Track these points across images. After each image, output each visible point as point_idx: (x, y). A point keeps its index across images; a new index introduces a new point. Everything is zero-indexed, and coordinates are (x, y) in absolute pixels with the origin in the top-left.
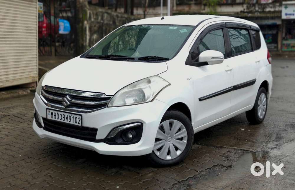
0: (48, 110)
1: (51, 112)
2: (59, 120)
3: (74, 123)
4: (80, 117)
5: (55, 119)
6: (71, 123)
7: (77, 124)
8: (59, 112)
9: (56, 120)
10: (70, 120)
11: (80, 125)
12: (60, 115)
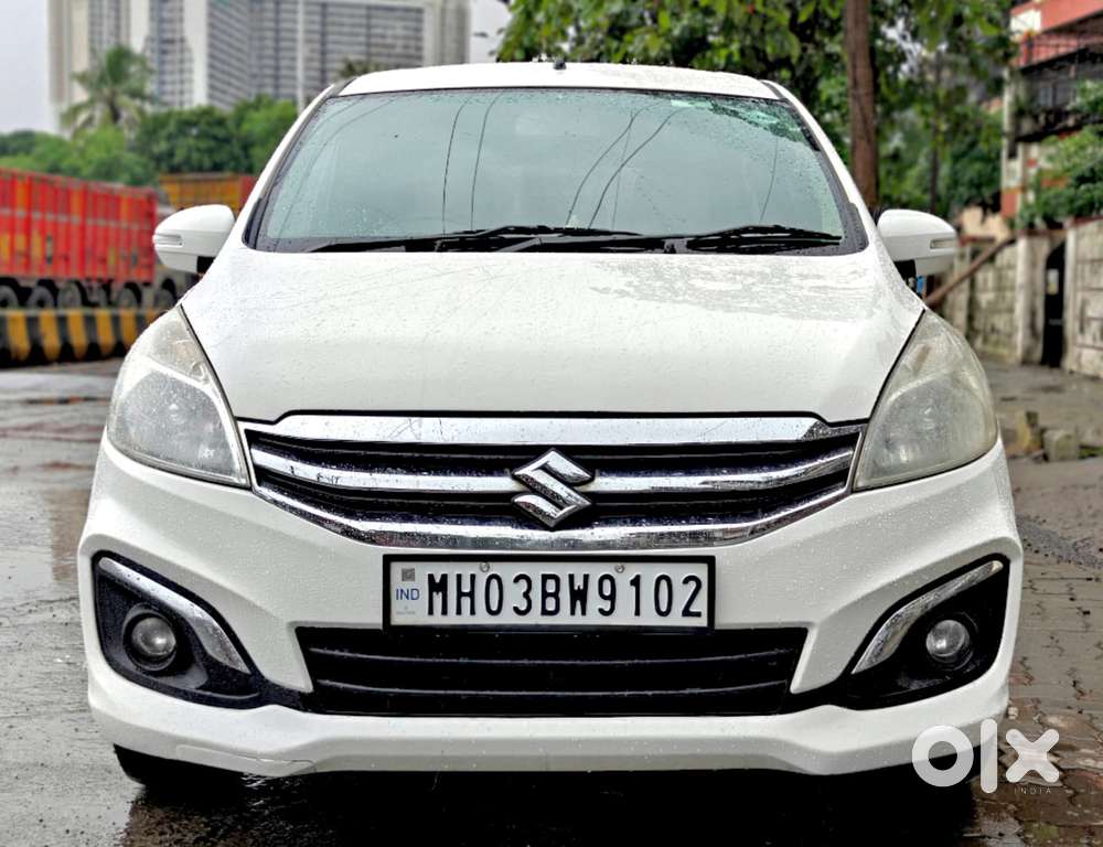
0: (397, 568)
1: (431, 577)
2: (508, 618)
3: (649, 618)
4: (701, 571)
5: (466, 619)
6: (624, 617)
7: (676, 620)
8: (496, 568)
9: (482, 618)
10: (607, 606)
11: (702, 622)
12: (517, 580)
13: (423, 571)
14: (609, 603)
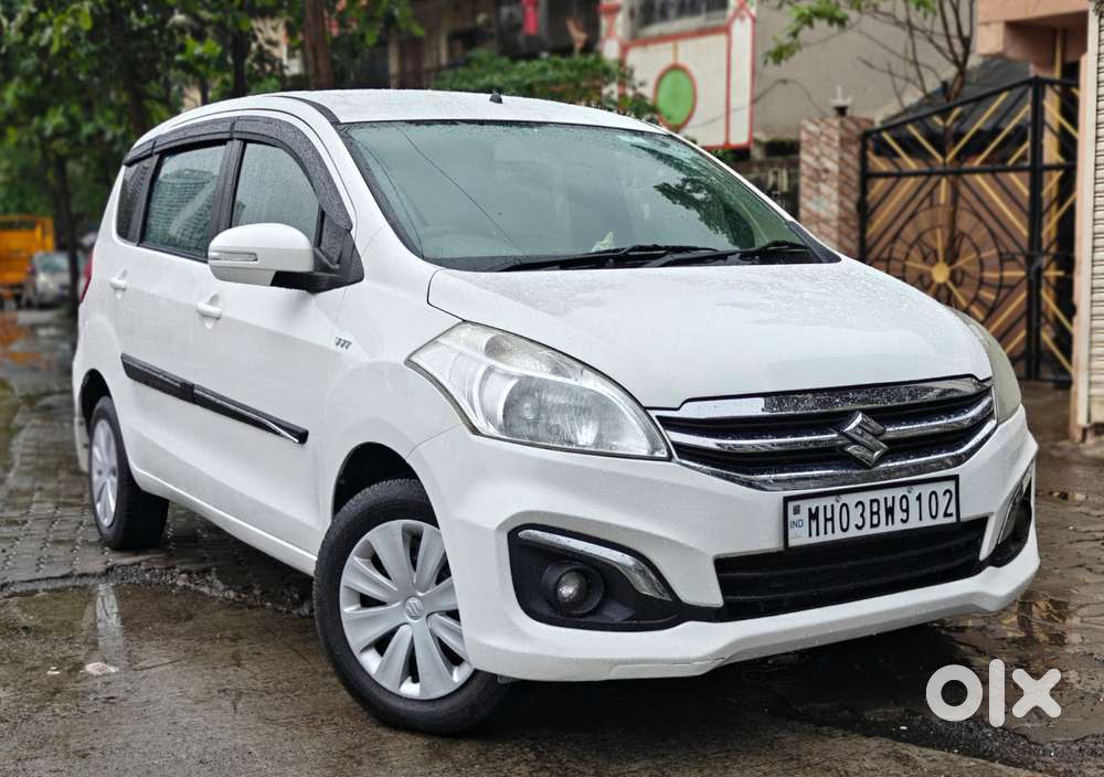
0: (791, 505)
1: (810, 510)
2: (853, 533)
3: (928, 522)
4: (951, 485)
5: (830, 537)
6: (914, 523)
7: (941, 520)
8: (845, 499)
9: (839, 535)
10: (904, 516)
11: (953, 519)
12: (856, 506)
13: (805, 505)
14: (905, 514)
